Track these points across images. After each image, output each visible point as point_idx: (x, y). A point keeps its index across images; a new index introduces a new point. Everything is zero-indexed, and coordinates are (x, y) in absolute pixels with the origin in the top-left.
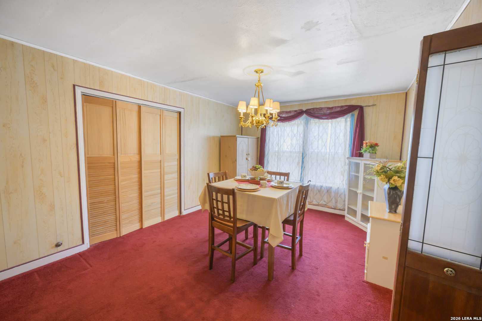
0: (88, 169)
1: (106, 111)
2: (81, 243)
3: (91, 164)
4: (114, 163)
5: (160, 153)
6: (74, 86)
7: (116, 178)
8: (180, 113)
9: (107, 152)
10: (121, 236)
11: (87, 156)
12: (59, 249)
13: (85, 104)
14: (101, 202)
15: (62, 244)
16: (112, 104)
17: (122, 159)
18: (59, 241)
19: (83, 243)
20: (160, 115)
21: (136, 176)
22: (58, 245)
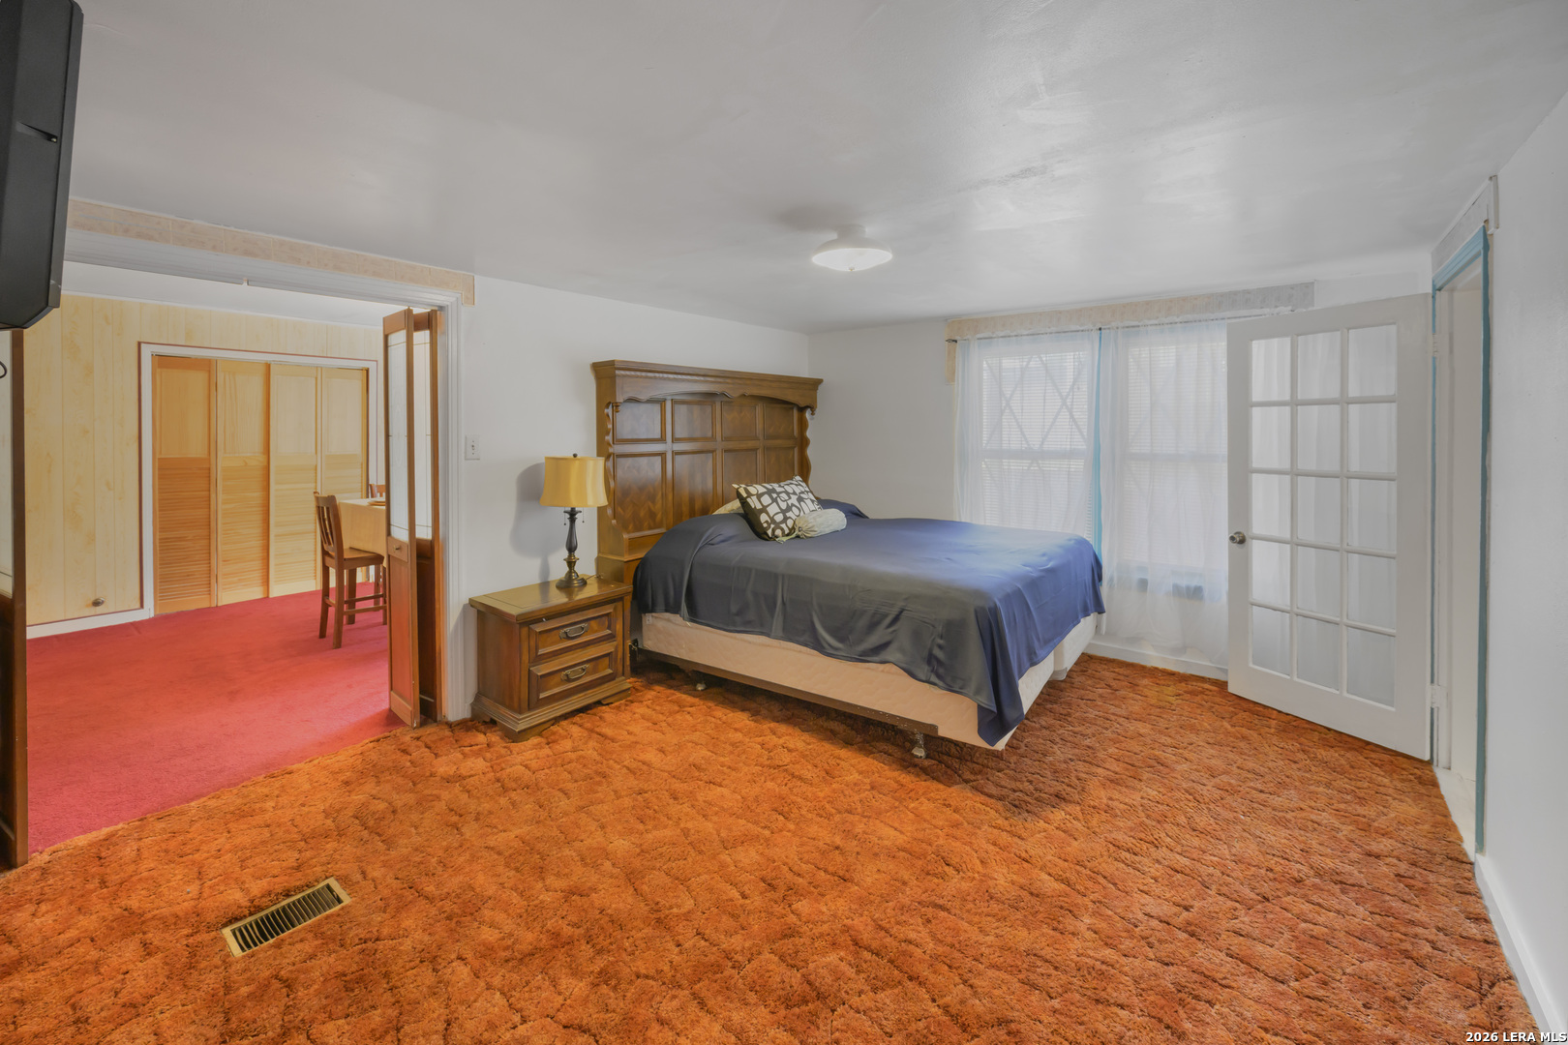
0: (159, 478)
1: (197, 380)
2: (138, 605)
3: (167, 470)
4: (209, 469)
5: (314, 451)
6: (139, 344)
7: (213, 496)
8: (367, 371)
9: (196, 449)
10: (219, 605)
11: (157, 456)
12: (99, 609)
13: (158, 370)
14: (180, 539)
15: (103, 602)
16: (207, 366)
17: (223, 462)
18: (100, 596)
19: (142, 606)
20: (316, 378)
21: (256, 495)
22: (96, 603)
